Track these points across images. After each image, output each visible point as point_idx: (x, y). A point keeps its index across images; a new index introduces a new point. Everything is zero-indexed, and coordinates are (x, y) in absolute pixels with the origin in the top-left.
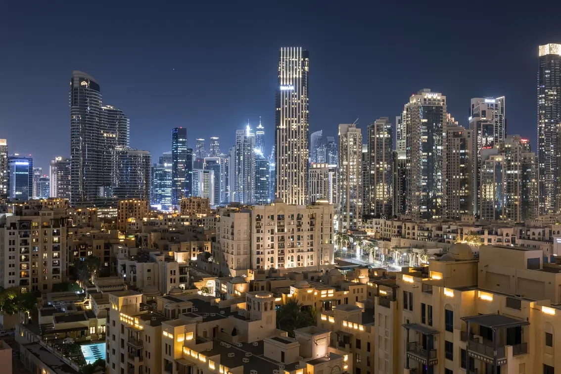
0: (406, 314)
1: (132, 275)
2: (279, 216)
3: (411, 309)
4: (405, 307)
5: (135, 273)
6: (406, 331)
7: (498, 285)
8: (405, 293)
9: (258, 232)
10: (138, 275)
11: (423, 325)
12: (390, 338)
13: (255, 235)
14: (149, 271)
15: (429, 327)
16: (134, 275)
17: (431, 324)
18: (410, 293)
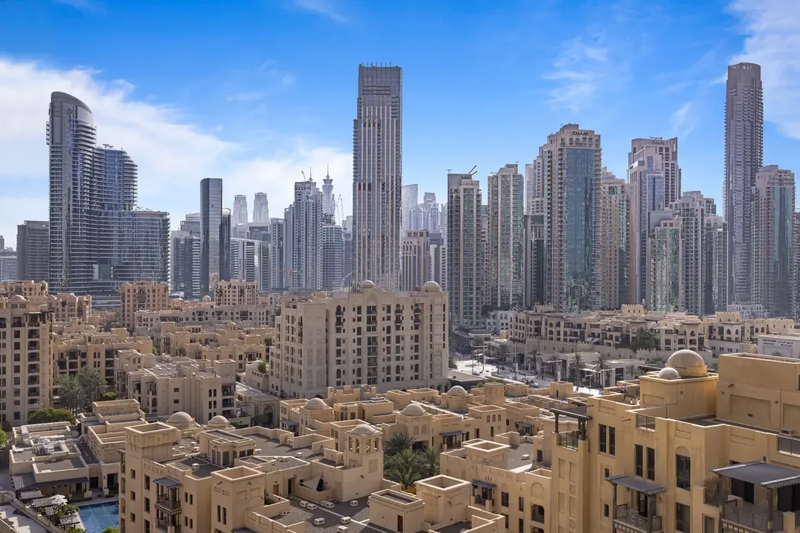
0: (604, 460)
1: (151, 396)
2: (369, 308)
3: (612, 452)
4: (603, 449)
5: (154, 393)
6: (613, 487)
7: (750, 415)
8: (602, 428)
9: (338, 330)
10: (159, 397)
11: (638, 478)
12: (578, 496)
13: (334, 336)
14: (176, 390)
15: (650, 481)
16: (154, 397)
17: (651, 475)
18: (610, 428)
